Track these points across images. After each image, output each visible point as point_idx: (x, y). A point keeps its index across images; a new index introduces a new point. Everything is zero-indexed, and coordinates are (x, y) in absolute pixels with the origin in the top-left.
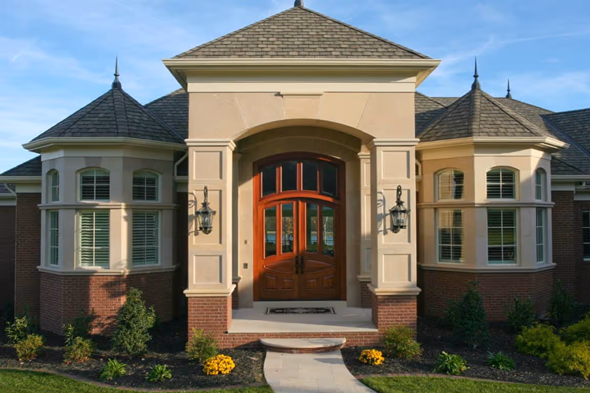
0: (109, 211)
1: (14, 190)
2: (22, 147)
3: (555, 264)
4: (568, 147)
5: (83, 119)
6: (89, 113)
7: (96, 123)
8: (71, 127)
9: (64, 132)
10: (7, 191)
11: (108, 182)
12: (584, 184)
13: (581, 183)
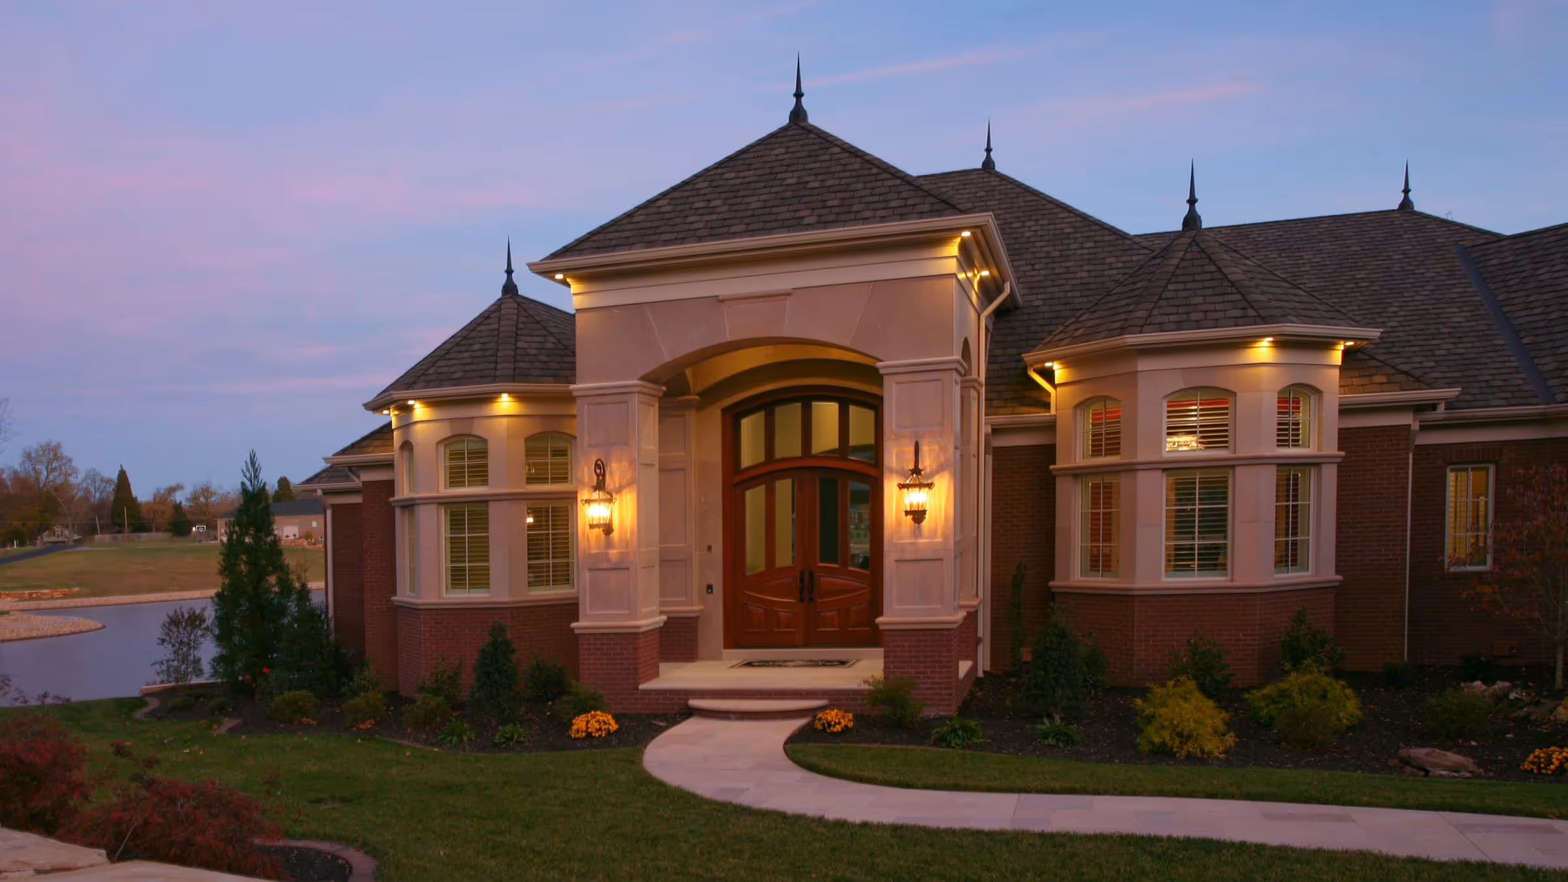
0: (487, 506)
1: (358, 477)
2: (363, 408)
3: (1340, 577)
4: (1378, 334)
5: (448, 357)
6: (458, 345)
7: (465, 361)
8: (427, 373)
9: (414, 383)
10: (348, 479)
11: (486, 457)
12: (1441, 408)
13: (1434, 407)
